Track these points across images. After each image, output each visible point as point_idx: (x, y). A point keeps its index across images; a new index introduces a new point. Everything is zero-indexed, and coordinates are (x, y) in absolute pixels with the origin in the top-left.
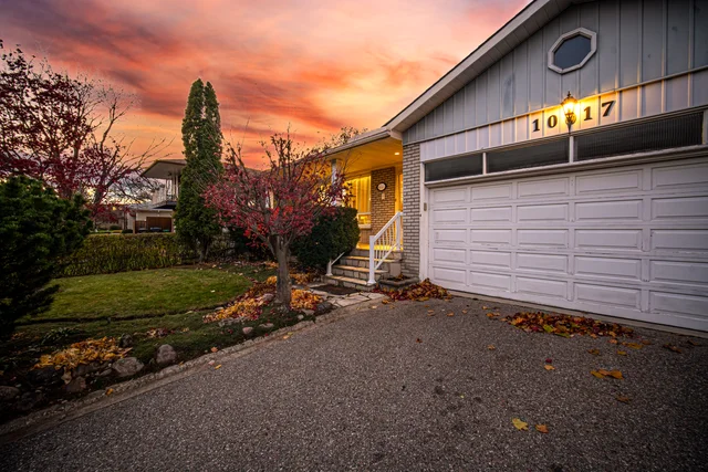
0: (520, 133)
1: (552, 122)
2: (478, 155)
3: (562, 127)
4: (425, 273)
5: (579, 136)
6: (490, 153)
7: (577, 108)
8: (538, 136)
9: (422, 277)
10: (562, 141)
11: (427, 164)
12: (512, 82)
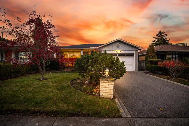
5: (118, 54)
7: (118, 51)
8: (115, 53)
12: (113, 46)
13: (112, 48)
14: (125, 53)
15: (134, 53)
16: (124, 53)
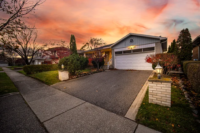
0: (127, 49)
1: (130, 48)
2: (122, 51)
3: (131, 49)
4: (115, 67)
5: (133, 50)
6: (123, 51)
7: (132, 47)
8: (128, 50)
9: (115, 68)
10: (131, 50)
11: (115, 52)
12: (125, 43)
13: (125, 45)
14: (141, 48)
15: (154, 46)
16: (139, 48)
